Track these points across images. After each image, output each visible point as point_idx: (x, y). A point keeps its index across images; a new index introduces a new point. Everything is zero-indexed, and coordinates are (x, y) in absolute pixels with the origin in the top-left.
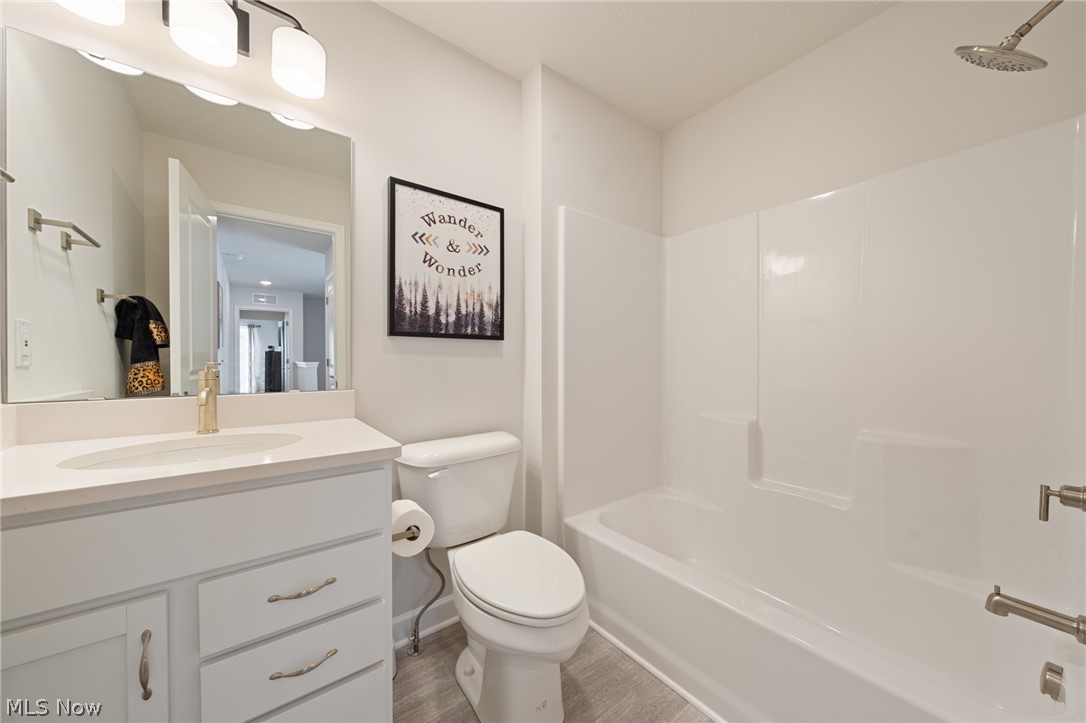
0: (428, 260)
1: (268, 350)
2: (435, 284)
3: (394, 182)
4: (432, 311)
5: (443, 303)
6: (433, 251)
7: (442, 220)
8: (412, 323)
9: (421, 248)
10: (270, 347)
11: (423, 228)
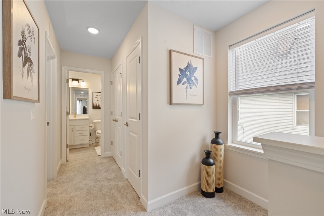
0: (97, 100)
1: (83, 107)
2: (98, 103)
3: (93, 92)
4: (98, 106)
5: (99, 105)
6: (98, 99)
7: (99, 95)
8: (95, 107)
9: (96, 99)
10: (84, 106)
11: (97, 96)
